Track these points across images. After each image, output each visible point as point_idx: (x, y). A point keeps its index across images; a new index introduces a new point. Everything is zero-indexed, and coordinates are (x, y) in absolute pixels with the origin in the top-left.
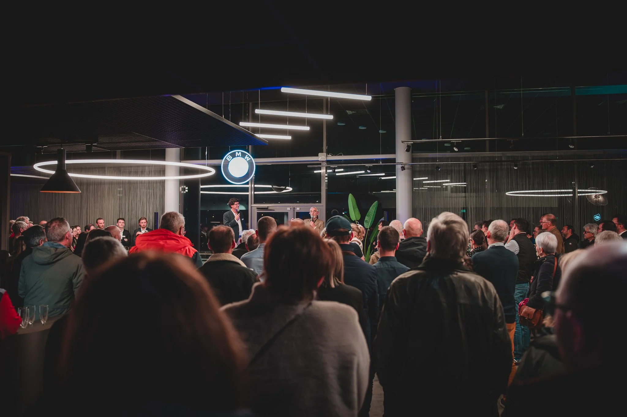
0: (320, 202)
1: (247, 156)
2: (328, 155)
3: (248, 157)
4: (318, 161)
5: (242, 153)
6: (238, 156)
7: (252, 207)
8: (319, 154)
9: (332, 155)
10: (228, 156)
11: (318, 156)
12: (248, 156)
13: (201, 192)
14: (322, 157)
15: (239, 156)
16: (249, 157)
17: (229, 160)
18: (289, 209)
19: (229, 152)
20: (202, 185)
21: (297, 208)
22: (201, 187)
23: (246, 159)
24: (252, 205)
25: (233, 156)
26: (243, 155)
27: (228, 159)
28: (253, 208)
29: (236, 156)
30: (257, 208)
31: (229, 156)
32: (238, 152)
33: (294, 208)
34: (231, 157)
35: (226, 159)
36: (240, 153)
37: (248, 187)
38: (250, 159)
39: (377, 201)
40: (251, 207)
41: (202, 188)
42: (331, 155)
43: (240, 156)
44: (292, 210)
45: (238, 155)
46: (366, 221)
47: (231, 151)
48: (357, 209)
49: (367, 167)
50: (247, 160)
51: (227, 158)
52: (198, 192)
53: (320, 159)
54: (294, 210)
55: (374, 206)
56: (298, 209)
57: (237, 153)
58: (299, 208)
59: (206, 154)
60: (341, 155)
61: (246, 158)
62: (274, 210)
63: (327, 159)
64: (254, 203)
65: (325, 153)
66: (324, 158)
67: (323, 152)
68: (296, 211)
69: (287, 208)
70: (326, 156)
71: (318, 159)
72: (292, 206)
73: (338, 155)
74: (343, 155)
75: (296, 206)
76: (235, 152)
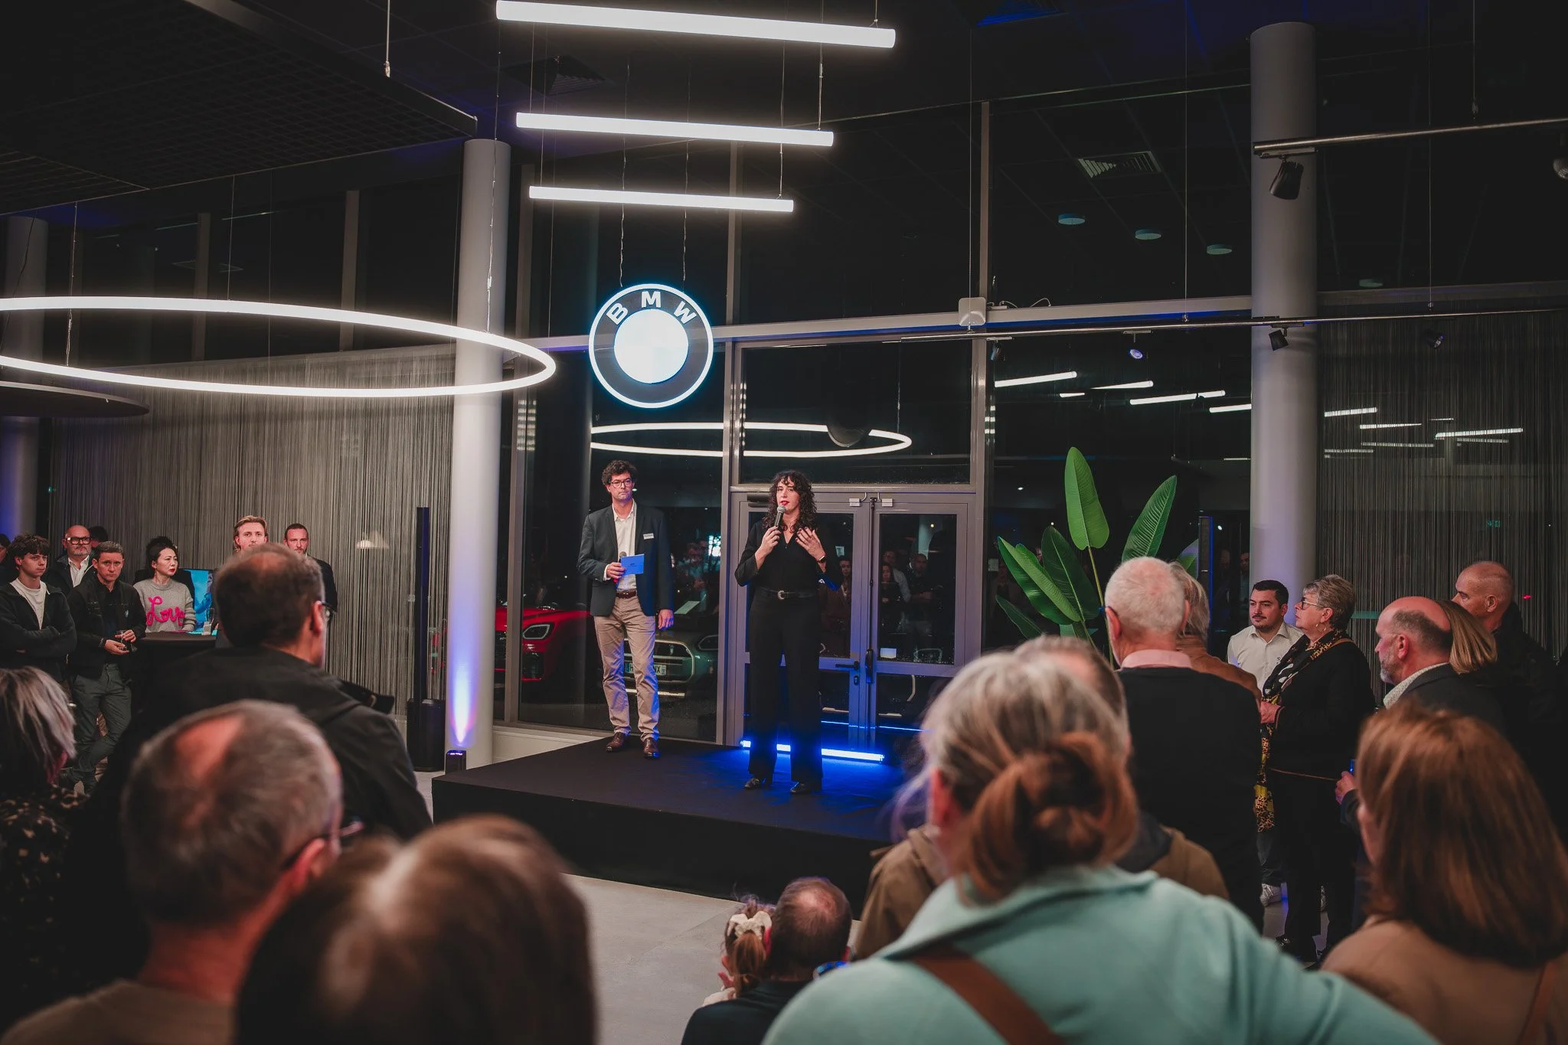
0: (965, 478)
1: (683, 304)
2: (997, 305)
3: (687, 310)
4: (958, 328)
5: (663, 293)
6: (649, 307)
7: (734, 495)
8: (962, 302)
9: (1010, 307)
10: (612, 308)
11: (954, 308)
12: (687, 305)
14: (970, 314)
15: (654, 306)
16: (689, 308)
17: (617, 322)
18: (854, 502)
19: (619, 290)
21: (883, 500)
23: (679, 318)
24: (734, 488)
25: (633, 304)
26: (669, 304)
27: (613, 318)
28: (737, 498)
29: (644, 305)
30: (750, 499)
31: (619, 305)
32: (651, 291)
33: (874, 501)
34: (626, 311)
35: (605, 315)
36: (657, 295)
38: (694, 315)
39: (1173, 477)
40: (730, 493)
41: (594, 434)
42: (1006, 307)
43: (659, 305)
44: (867, 506)
45: (651, 302)
47: (625, 287)
48: (1097, 506)
49: (1131, 336)
50: (685, 319)
51: (609, 314)
52: (582, 445)
53: (967, 320)
54: (873, 509)
55: (1163, 495)
56: (887, 502)
57: (645, 295)
58: (890, 501)
60: (1044, 304)
61: (678, 313)
63: (990, 321)
64: (742, 481)
65: (982, 300)
66: (977, 317)
67: (976, 294)
68: (878, 512)
69: (851, 500)
70: (988, 309)
71: (959, 321)
72: (865, 492)
73: (1032, 307)
74: (1049, 306)
75: (879, 493)
76: (640, 292)
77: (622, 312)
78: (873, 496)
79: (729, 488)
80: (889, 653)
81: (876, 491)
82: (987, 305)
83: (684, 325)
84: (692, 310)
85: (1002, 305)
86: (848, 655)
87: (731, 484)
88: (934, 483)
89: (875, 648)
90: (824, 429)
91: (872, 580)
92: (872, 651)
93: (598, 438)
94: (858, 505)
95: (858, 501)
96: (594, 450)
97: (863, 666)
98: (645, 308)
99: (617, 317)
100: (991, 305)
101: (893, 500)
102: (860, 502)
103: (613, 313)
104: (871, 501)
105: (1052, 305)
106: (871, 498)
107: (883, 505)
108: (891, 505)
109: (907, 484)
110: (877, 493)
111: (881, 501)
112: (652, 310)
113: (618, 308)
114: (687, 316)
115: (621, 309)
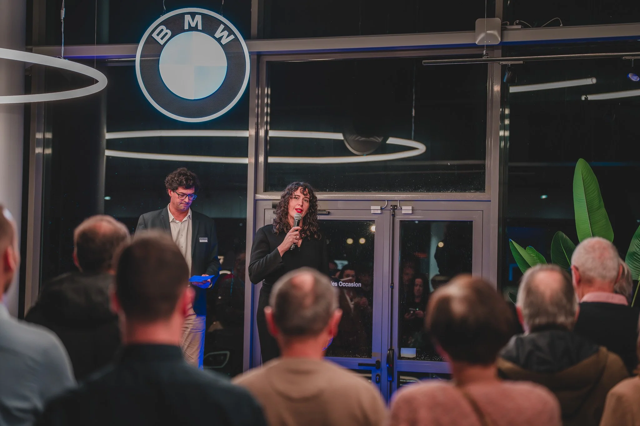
0: (480, 187)
1: (222, 27)
2: (512, 24)
3: (226, 33)
4: (474, 46)
5: (205, 16)
6: (191, 29)
7: (260, 203)
8: (478, 22)
9: (525, 26)
10: (157, 29)
11: (471, 27)
12: (227, 28)
13: (108, 153)
14: (486, 33)
15: (195, 29)
16: (228, 31)
17: (162, 42)
18: (376, 209)
19: (163, 13)
20: (108, 131)
21: (403, 208)
22: (109, 136)
23: (219, 40)
24: (259, 196)
25: (176, 27)
26: (210, 26)
27: (158, 39)
28: (261, 205)
29: (186, 27)
31: (163, 27)
32: (193, 15)
33: (394, 208)
34: (170, 33)
35: (150, 37)
36: (198, 18)
37: (248, 138)
38: (232, 37)
40: (256, 201)
41: (109, 141)
42: (520, 27)
43: (200, 27)
44: (388, 214)
45: (193, 25)
46: (634, 253)
47: (168, 11)
48: (603, 211)
50: (224, 41)
51: (154, 35)
52: (96, 152)
53: (483, 39)
54: (394, 215)
56: (407, 209)
57: (188, 18)
58: (410, 208)
59: (63, 16)
60: (555, 24)
61: (218, 35)
62: (329, 213)
63: (505, 40)
64: (266, 190)
65: (498, 20)
66: (492, 36)
67: (492, 15)
68: (398, 219)
69: (372, 208)
70: (503, 29)
71: (476, 40)
72: (385, 201)
73: (544, 27)
74: (561, 25)
75: (399, 201)
76: (182, 15)
77: (167, 34)
78: (394, 203)
79: (254, 196)
80: (408, 353)
81: (396, 199)
82: (502, 25)
83: (224, 47)
84: (231, 32)
85: (517, 24)
86: (370, 356)
87: (256, 192)
88: (451, 192)
89: (395, 347)
90: (339, 136)
91: (392, 283)
92: (393, 350)
93: (113, 145)
94: (379, 212)
95: (379, 208)
96: (108, 157)
97: (384, 365)
98: (187, 31)
99: (162, 39)
100: (506, 24)
101: (412, 208)
102: (381, 209)
103: (158, 35)
104: (391, 209)
105: (564, 25)
106: (391, 206)
107: (403, 212)
108: (410, 212)
109: (426, 192)
110: (397, 201)
111: (401, 209)
112: (194, 33)
113: (162, 30)
114: (226, 38)
115: (165, 31)
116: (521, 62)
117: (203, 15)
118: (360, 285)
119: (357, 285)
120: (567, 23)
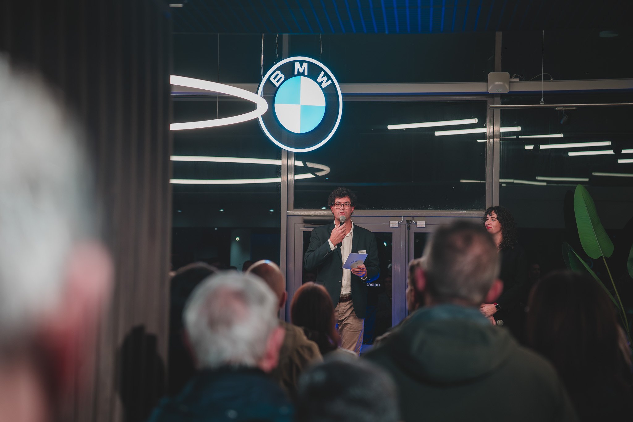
1: (323, 73)
2: (511, 77)
3: (325, 78)
6: (300, 74)
7: (290, 217)
8: (491, 75)
9: (521, 80)
10: (273, 74)
12: (326, 74)
14: (495, 84)
15: (303, 74)
16: (327, 77)
17: (277, 85)
18: (394, 223)
19: (278, 60)
21: (418, 222)
23: (320, 84)
24: (290, 213)
25: (289, 72)
26: (314, 72)
27: (274, 81)
28: (293, 221)
29: (296, 73)
30: (306, 222)
31: (278, 72)
32: (301, 62)
33: (409, 222)
34: (283, 77)
35: (268, 80)
36: (305, 65)
37: (281, 165)
38: (330, 82)
40: (288, 216)
42: (518, 80)
43: (306, 73)
44: (404, 227)
45: (301, 71)
50: (324, 85)
51: (272, 79)
54: (409, 229)
56: (421, 224)
57: (297, 65)
58: (424, 222)
61: (319, 80)
64: (295, 208)
65: (507, 74)
66: (502, 86)
68: (413, 231)
69: (391, 222)
71: (488, 89)
72: (402, 217)
73: (531, 80)
74: (551, 79)
75: (414, 217)
76: (293, 63)
77: (281, 78)
78: (409, 219)
79: (287, 213)
81: (411, 215)
83: (324, 90)
84: (329, 78)
85: (515, 78)
87: (288, 208)
88: (456, 210)
94: (397, 226)
95: (397, 222)
98: (297, 76)
99: (277, 82)
101: (426, 222)
102: (399, 223)
103: (275, 78)
104: (406, 223)
105: (554, 79)
106: (407, 221)
107: (418, 226)
108: (424, 226)
109: (434, 210)
110: (412, 217)
111: (416, 223)
112: (302, 77)
113: (278, 75)
114: (326, 83)
115: (280, 75)
116: (574, 108)
117: (309, 63)
118: (379, 285)
119: (376, 285)
120: (557, 78)
